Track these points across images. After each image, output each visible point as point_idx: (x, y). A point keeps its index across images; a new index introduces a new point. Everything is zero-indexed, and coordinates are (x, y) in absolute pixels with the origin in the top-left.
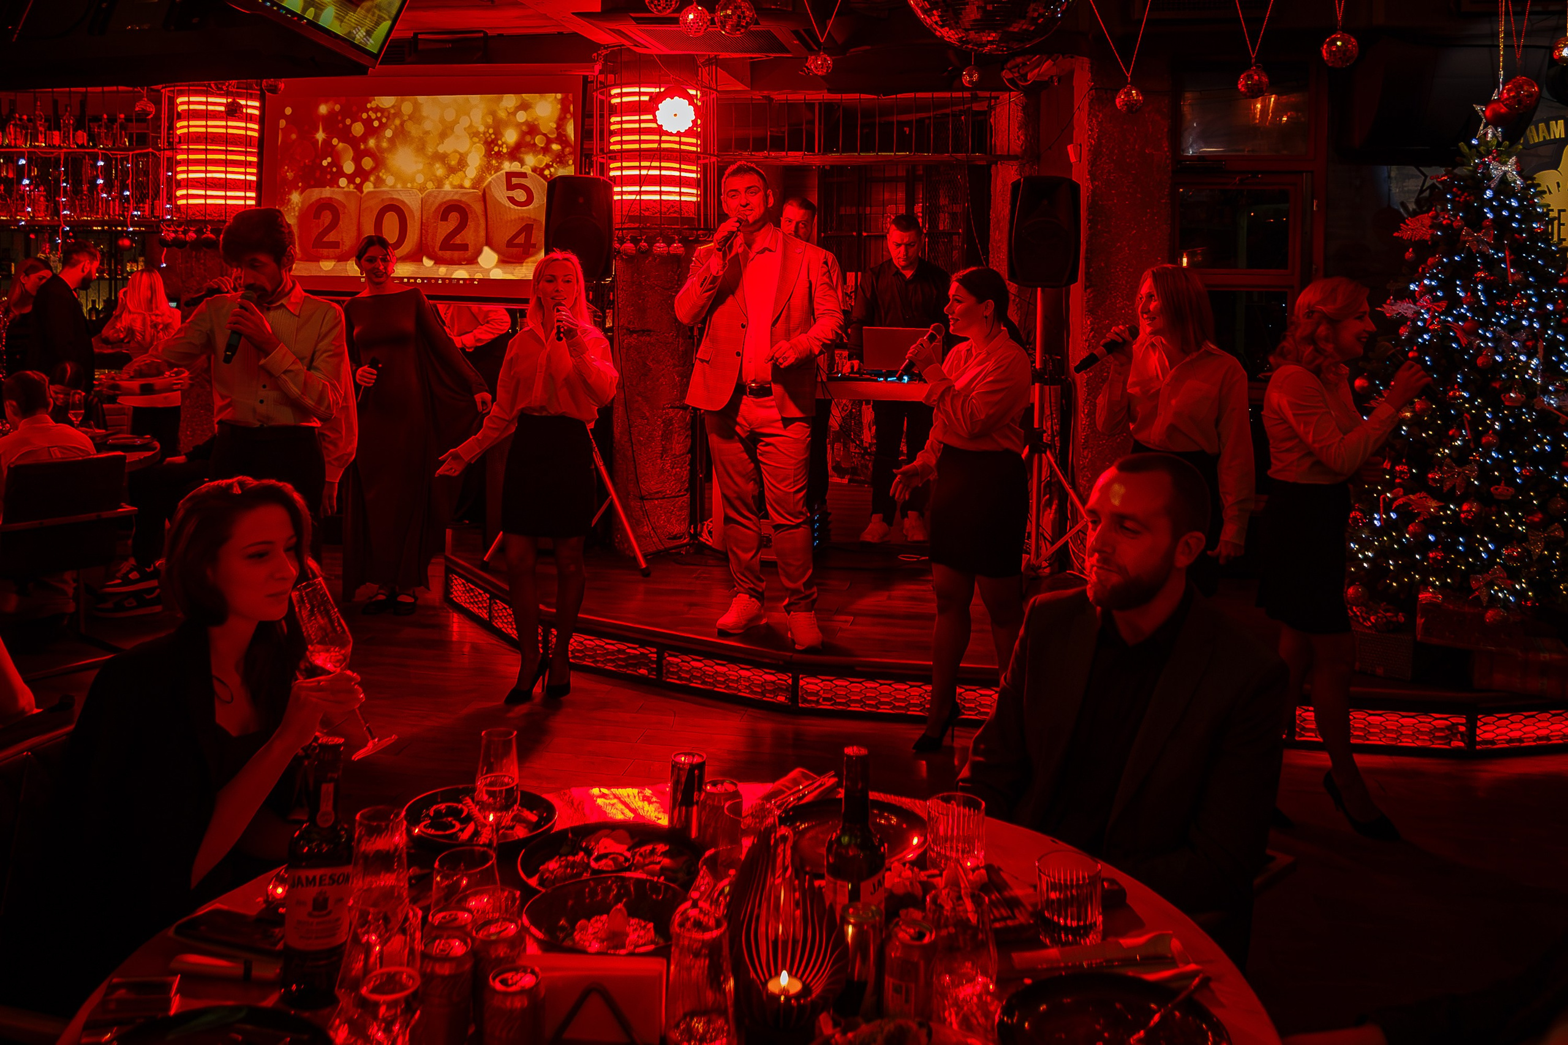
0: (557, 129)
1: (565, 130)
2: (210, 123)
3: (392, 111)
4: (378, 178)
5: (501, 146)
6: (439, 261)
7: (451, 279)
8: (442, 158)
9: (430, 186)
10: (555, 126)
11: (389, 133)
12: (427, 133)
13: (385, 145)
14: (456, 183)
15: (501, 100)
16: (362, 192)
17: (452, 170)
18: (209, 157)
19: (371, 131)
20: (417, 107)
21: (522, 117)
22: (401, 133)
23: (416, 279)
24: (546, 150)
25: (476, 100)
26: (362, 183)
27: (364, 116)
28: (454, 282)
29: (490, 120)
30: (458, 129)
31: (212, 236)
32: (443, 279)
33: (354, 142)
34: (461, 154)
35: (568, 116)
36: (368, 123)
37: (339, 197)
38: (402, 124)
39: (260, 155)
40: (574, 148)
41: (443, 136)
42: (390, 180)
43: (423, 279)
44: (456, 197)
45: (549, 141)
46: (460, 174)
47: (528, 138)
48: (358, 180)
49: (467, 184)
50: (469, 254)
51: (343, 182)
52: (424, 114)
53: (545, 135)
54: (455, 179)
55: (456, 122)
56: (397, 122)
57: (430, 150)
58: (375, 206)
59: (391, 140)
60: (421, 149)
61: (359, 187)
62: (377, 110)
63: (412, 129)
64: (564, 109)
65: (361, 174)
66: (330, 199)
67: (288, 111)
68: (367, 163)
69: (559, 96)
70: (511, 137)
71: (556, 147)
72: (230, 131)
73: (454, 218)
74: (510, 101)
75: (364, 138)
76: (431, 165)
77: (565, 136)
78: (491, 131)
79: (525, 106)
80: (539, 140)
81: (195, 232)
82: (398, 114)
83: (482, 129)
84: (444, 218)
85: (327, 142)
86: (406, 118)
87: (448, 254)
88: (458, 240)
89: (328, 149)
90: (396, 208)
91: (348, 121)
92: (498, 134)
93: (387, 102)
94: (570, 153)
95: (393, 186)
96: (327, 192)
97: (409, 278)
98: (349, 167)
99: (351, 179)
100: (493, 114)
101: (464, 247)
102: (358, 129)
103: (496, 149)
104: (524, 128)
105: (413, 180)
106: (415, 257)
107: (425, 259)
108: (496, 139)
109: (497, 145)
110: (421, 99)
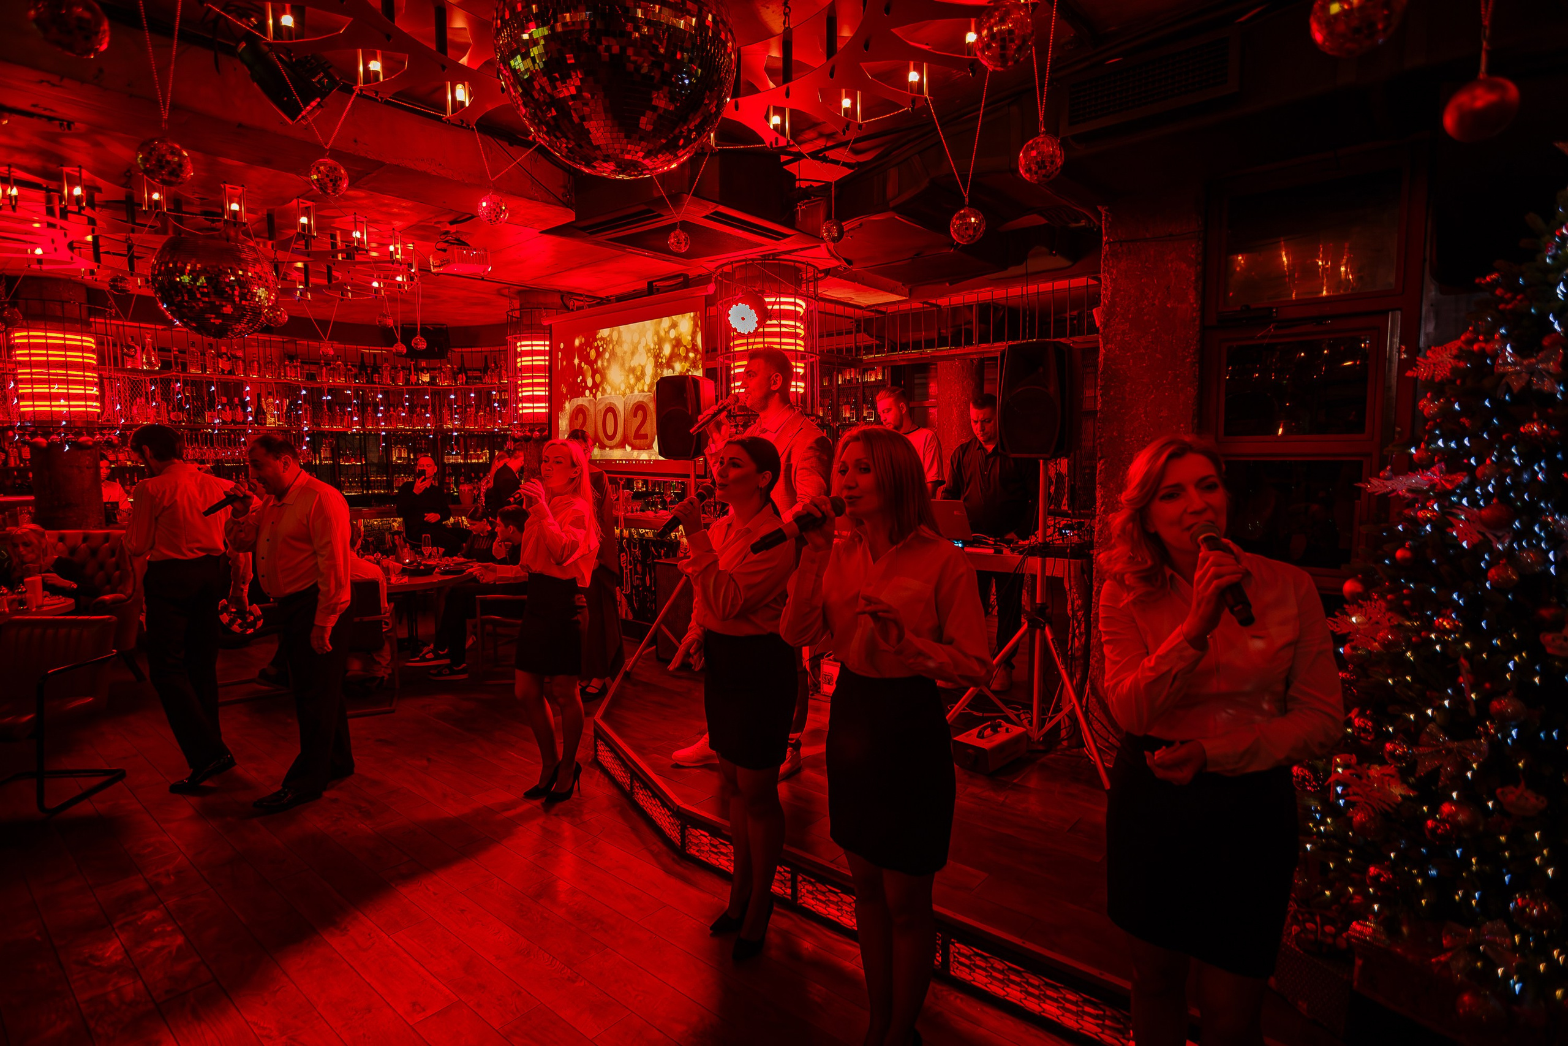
0: (692, 340)
1: (696, 341)
2: (534, 358)
3: (608, 339)
4: (603, 388)
5: (662, 358)
6: (634, 448)
7: (639, 460)
8: (632, 370)
9: (628, 391)
10: (690, 338)
11: (607, 355)
12: (625, 353)
13: (605, 364)
14: (640, 389)
15: (661, 322)
16: (596, 399)
17: (639, 379)
18: (535, 381)
19: (599, 355)
20: (619, 332)
21: (673, 334)
22: (613, 354)
23: (622, 460)
24: (686, 358)
25: (649, 324)
26: (596, 392)
27: (596, 344)
28: (641, 462)
29: (656, 339)
30: (641, 348)
31: (529, 434)
32: (636, 460)
33: (591, 363)
34: (642, 367)
35: (698, 330)
36: (597, 348)
37: (586, 404)
38: (613, 348)
39: (550, 378)
40: (702, 355)
41: (633, 354)
42: (608, 389)
43: (626, 460)
44: (641, 399)
45: (688, 351)
46: (642, 381)
47: (676, 350)
48: (594, 391)
49: (646, 389)
50: (648, 441)
51: (587, 392)
52: (623, 339)
53: (685, 346)
54: (639, 386)
55: (639, 343)
56: (611, 347)
57: (627, 366)
58: (602, 407)
59: (609, 361)
60: (623, 365)
61: (595, 396)
62: (602, 339)
63: (618, 350)
64: (696, 325)
65: (596, 386)
66: (582, 405)
67: (562, 346)
68: (598, 377)
69: (692, 314)
70: (667, 350)
71: (691, 355)
72: (535, 363)
73: (640, 413)
74: (666, 322)
75: (595, 361)
76: (628, 376)
77: (696, 345)
78: (657, 347)
79: (674, 326)
80: (682, 351)
81: (538, 431)
82: (611, 340)
83: (652, 346)
84: (635, 416)
85: (579, 365)
86: (615, 343)
87: (637, 442)
88: (642, 432)
89: (581, 371)
90: (611, 409)
91: (588, 349)
92: (661, 349)
93: (604, 333)
94: (700, 359)
95: (610, 394)
96: (580, 401)
97: (619, 460)
98: (590, 383)
99: (591, 390)
100: (657, 333)
101: (645, 436)
102: (593, 354)
103: (660, 360)
104: (674, 342)
105: (619, 389)
106: (622, 445)
107: (627, 446)
108: (660, 353)
109: (660, 357)
110: (622, 328)
